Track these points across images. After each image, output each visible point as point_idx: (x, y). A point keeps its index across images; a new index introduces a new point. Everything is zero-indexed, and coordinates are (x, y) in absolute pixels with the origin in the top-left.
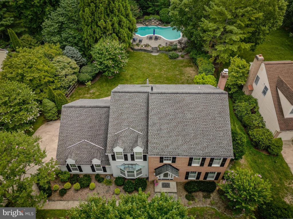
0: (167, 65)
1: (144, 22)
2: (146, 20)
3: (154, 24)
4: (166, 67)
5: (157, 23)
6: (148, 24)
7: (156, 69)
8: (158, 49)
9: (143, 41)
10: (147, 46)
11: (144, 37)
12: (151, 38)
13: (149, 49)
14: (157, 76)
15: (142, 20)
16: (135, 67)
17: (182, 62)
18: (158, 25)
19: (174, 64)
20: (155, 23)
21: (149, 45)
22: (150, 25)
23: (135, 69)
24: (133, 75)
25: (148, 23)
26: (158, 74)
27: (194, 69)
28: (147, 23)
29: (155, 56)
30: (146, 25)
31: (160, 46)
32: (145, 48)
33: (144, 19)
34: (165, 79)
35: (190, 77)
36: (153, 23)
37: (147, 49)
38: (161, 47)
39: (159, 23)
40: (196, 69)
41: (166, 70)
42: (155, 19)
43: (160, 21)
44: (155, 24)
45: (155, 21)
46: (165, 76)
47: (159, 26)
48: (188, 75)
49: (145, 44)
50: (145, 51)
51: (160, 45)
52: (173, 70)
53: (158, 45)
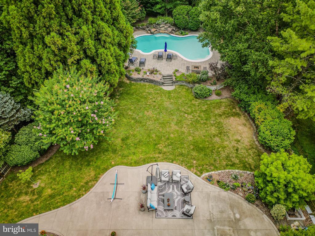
0: (192, 112)
1: (148, 27)
2: (151, 24)
3: (164, 31)
4: (191, 117)
5: (170, 29)
6: (154, 32)
7: (172, 123)
8: (174, 78)
9: (146, 64)
10: (155, 72)
11: (148, 55)
12: (160, 57)
13: (157, 78)
14: (176, 137)
15: (145, 24)
16: (133, 119)
17: (219, 105)
18: (171, 32)
19: (205, 109)
20: (166, 29)
21: (157, 71)
22: (158, 33)
23: (133, 121)
24: (127, 138)
25: (155, 29)
26: (176, 135)
27: (244, 122)
28: (153, 30)
29: (169, 92)
30: (151, 33)
31: (176, 73)
32: (151, 77)
33: (148, 22)
34: (192, 147)
35: (239, 141)
36: (163, 29)
37: (154, 79)
38: (178, 75)
39: (173, 30)
40: (246, 121)
41: (191, 124)
42: (166, 23)
43: (173, 26)
44: (166, 31)
45: (166, 26)
46: (190, 138)
47: (172, 35)
48: (235, 138)
49: (151, 68)
50: (151, 81)
51: (177, 71)
52: (205, 124)
53: (173, 71)
